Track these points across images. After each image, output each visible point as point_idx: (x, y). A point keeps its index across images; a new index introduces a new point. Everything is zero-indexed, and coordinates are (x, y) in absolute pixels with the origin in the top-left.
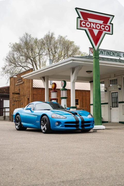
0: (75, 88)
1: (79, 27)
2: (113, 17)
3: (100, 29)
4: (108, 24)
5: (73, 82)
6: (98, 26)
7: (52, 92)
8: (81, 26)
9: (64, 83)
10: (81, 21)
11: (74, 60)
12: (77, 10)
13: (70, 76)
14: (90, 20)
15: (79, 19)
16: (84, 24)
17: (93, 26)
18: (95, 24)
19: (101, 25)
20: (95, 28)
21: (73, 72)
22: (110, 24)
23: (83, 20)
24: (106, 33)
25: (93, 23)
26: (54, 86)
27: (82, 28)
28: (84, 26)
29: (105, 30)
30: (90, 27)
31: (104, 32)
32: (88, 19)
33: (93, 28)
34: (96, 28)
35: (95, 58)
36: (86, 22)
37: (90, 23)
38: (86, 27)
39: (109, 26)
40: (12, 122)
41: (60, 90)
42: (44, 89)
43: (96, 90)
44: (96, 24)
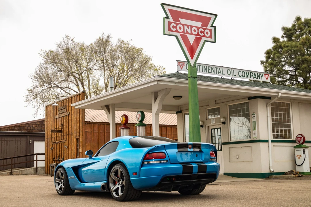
0: (160, 123)
1: (167, 32)
2: (215, 16)
3: (198, 34)
4: (209, 27)
5: (156, 114)
6: (195, 31)
7: (122, 129)
8: (170, 30)
9: (141, 115)
10: (170, 23)
11: (159, 81)
12: (164, 6)
13: (151, 104)
14: (183, 21)
15: (167, 20)
16: (173, 27)
17: (187, 30)
18: (190, 27)
19: (198, 28)
20: (190, 32)
21: (156, 98)
22: (212, 26)
23: (172, 21)
24: (205, 41)
25: (188, 26)
26: (124, 119)
27: (171, 33)
28: (175, 29)
29: (204, 36)
30: (183, 32)
31: (204, 39)
32: (180, 19)
33: (187, 33)
34: (192, 34)
35: (192, 78)
36: (177, 24)
37: (183, 25)
38: (177, 31)
39: (210, 30)
40: (52, 176)
41: (136, 125)
42: (108, 124)
43: (193, 126)
44: (192, 27)
